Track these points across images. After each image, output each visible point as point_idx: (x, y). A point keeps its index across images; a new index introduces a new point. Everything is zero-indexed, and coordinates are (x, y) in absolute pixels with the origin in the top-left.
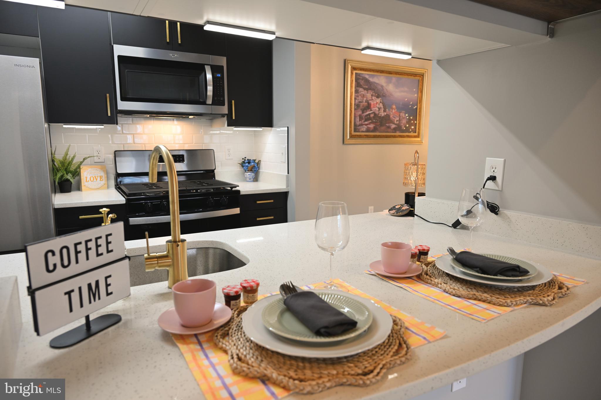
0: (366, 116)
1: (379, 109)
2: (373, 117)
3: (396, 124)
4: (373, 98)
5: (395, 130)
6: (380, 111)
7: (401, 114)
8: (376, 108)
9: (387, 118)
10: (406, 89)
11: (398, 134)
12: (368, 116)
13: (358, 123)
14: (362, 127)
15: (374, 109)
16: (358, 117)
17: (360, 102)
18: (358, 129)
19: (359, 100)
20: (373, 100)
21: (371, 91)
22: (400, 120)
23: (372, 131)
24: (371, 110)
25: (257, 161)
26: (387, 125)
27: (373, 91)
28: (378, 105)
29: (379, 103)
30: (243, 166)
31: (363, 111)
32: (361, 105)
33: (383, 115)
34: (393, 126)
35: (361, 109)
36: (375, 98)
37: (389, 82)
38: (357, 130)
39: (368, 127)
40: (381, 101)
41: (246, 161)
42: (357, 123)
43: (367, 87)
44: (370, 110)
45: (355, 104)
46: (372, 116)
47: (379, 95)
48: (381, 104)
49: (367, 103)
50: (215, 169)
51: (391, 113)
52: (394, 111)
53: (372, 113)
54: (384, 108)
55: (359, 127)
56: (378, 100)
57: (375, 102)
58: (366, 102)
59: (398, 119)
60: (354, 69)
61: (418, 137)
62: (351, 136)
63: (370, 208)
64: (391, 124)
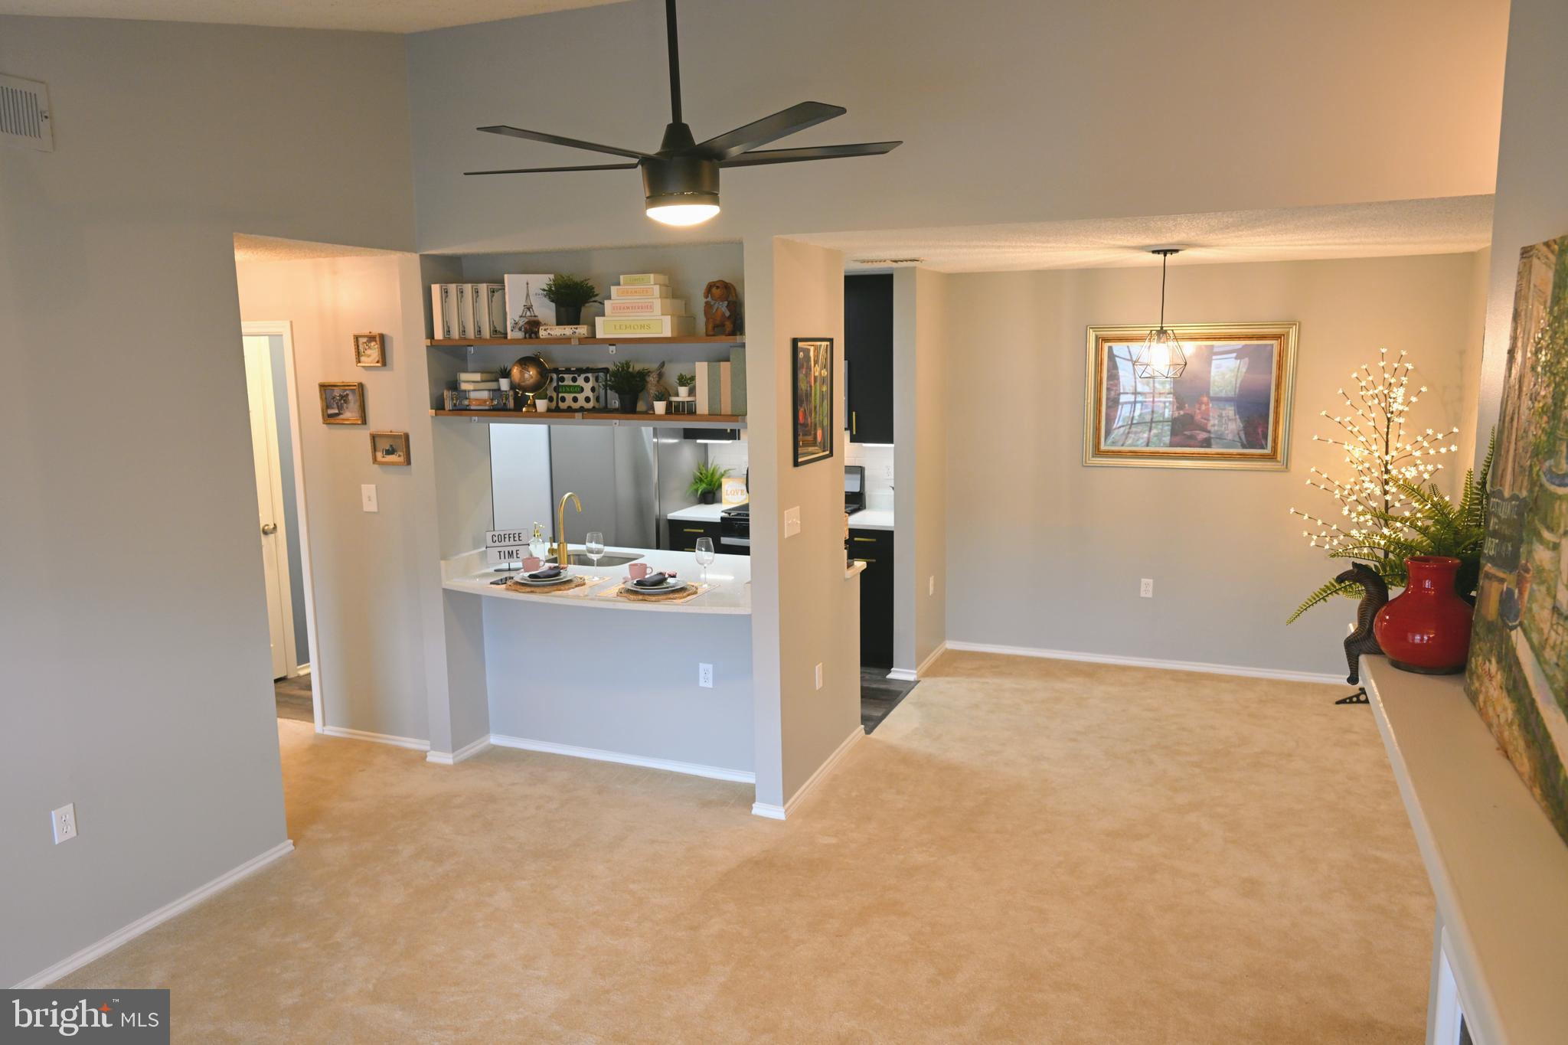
7: (1226, 413)
45: (1107, 399)
48: (1171, 395)
50: (863, 491)
51: (1198, 411)
60: (1106, 340)
61: (1272, 457)
62: (1098, 452)
63: (1144, 581)
64: (1197, 432)
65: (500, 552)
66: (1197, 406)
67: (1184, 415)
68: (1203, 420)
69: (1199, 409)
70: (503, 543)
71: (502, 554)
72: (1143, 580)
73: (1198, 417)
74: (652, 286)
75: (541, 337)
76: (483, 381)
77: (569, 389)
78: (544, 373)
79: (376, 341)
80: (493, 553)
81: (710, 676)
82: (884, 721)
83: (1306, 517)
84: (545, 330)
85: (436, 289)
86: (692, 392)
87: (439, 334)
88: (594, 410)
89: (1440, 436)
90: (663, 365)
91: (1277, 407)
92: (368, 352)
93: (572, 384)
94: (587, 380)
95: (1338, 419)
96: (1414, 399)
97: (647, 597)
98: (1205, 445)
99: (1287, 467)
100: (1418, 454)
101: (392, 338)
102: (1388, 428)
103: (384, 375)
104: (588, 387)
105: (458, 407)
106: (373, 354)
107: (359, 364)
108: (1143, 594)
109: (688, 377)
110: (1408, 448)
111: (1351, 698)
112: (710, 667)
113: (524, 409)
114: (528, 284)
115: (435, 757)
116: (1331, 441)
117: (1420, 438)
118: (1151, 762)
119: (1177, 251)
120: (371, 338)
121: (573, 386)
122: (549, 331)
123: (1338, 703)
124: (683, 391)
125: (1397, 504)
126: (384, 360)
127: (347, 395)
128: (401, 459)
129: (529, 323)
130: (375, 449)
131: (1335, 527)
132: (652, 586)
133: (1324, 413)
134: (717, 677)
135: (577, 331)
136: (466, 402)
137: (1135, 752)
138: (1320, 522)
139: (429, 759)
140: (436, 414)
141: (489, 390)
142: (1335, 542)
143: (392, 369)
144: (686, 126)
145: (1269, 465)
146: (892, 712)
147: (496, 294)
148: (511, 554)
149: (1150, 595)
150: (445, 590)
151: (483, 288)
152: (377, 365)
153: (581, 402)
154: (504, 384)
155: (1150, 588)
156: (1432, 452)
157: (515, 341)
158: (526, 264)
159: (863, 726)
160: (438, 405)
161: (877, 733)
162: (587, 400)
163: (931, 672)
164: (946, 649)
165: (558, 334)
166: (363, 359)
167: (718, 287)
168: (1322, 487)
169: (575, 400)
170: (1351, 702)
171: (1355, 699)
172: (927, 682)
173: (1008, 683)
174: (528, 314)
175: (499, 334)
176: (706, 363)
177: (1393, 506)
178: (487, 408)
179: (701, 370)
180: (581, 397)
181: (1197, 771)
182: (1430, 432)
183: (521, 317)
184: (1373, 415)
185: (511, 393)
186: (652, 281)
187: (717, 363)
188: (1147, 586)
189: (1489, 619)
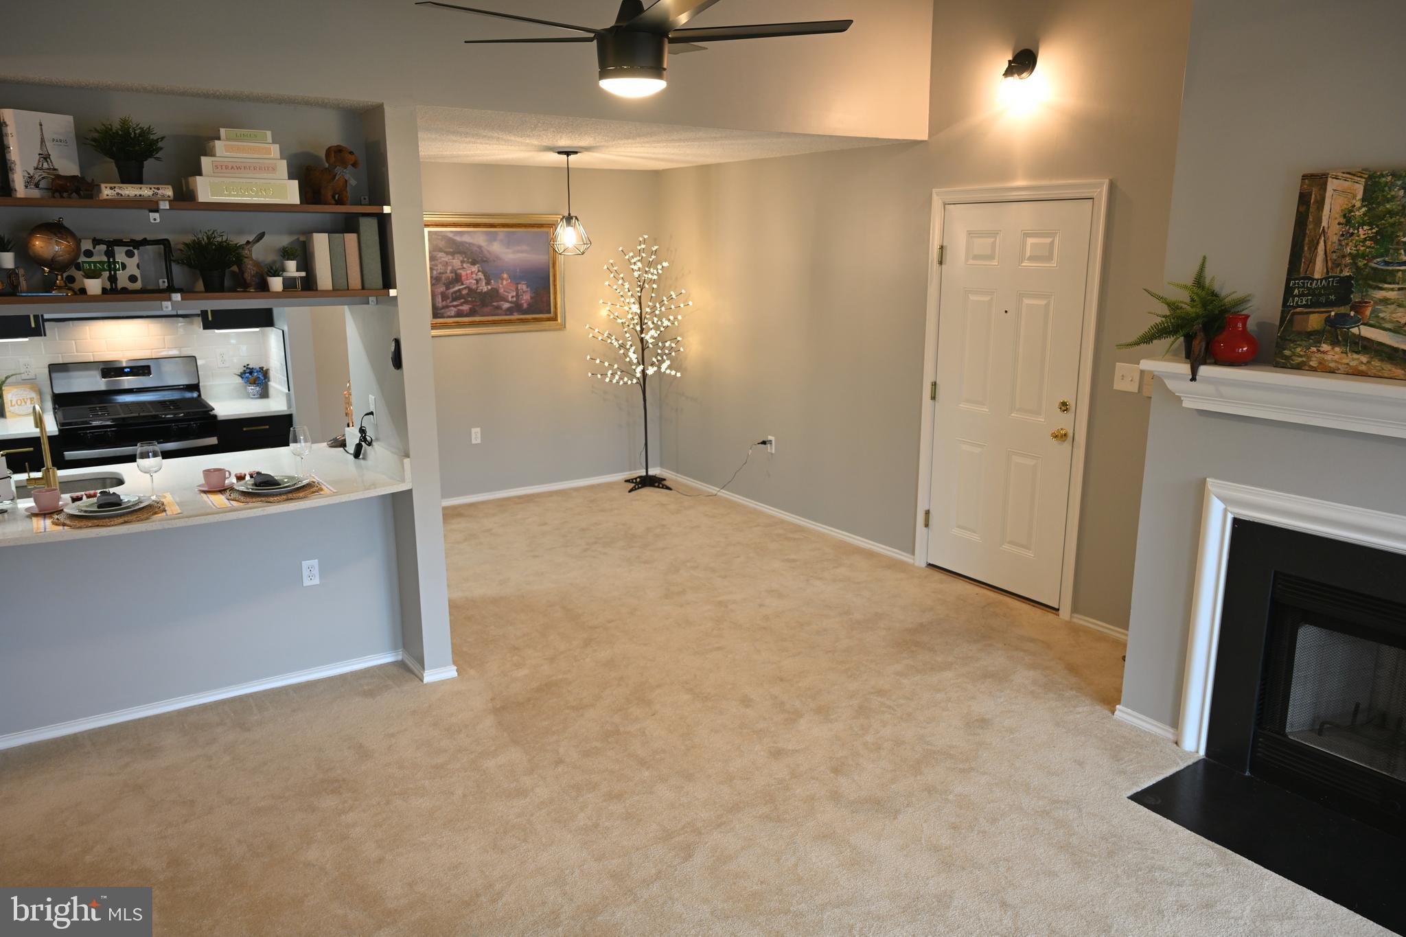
0: (452, 294)
1: (478, 281)
2: (467, 294)
3: (511, 302)
4: (465, 265)
5: (510, 311)
6: (479, 285)
7: (520, 287)
8: (471, 281)
9: (494, 295)
10: (525, 248)
11: (516, 316)
12: (458, 294)
13: (440, 304)
14: (447, 310)
15: (468, 281)
16: (440, 296)
17: (440, 273)
18: (440, 313)
19: (439, 271)
20: (464, 268)
21: (459, 255)
22: (517, 295)
23: (467, 316)
24: (463, 284)
25: (264, 369)
26: (495, 304)
27: (464, 256)
28: (474, 276)
29: (476, 271)
30: (242, 378)
31: (449, 285)
32: (443, 278)
33: (485, 289)
34: (506, 305)
35: (444, 284)
36: (469, 265)
37: (492, 238)
38: (439, 315)
39: (459, 310)
40: (480, 269)
41: (248, 371)
42: (437, 305)
43: (451, 250)
44: (460, 284)
45: (431, 277)
46: (465, 292)
47: (475, 260)
48: (480, 273)
49: (453, 275)
50: (199, 382)
51: (501, 286)
52: (505, 282)
53: (465, 288)
54: (485, 279)
55: (443, 311)
56: (475, 268)
57: (469, 272)
58: (451, 272)
59: (514, 294)
60: (426, 225)
61: (554, 319)
63: (474, 430)
64: (502, 303)
66: (500, 281)
67: (492, 288)
68: (505, 293)
69: (502, 284)
73: (501, 291)
74: (266, 145)
75: (108, 197)
81: (316, 571)
83: (596, 361)
84: (111, 188)
86: (308, 267)
88: (143, 291)
89: (674, 296)
90: (262, 236)
91: (555, 281)
94: (129, 254)
96: (660, 271)
98: (508, 313)
99: (563, 327)
100: (664, 309)
104: (133, 263)
108: (474, 442)
109: (299, 248)
110: (657, 305)
111: (634, 487)
112: (315, 562)
114: (40, 125)
117: (664, 299)
118: (605, 553)
119: (576, 153)
122: (118, 190)
123: (630, 492)
124: (289, 267)
131: (615, 366)
134: (323, 572)
135: (159, 192)
138: (605, 364)
142: (618, 377)
145: (550, 325)
149: (479, 441)
155: (479, 435)
156: (673, 307)
162: (133, 279)
165: (132, 194)
171: (636, 487)
174: (47, 166)
176: (327, 234)
177: (648, 347)
179: (321, 242)
180: (123, 276)
181: (638, 549)
185: (22, 271)
186: (270, 139)
187: (341, 235)
188: (476, 435)
189: (1309, 330)
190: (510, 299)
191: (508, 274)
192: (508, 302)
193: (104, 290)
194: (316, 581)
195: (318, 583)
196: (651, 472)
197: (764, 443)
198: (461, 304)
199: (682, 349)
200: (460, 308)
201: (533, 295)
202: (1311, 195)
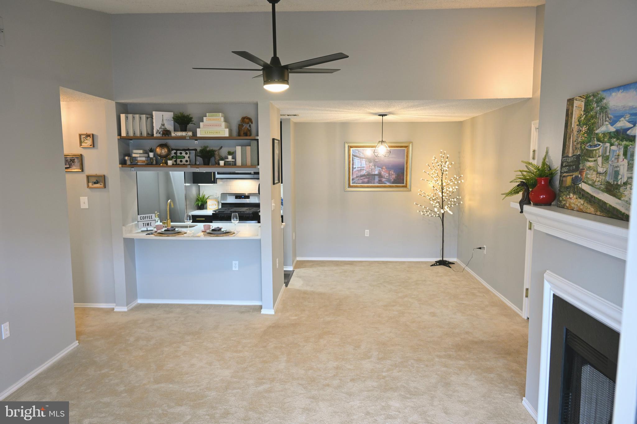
0: (360, 174)
1: (372, 169)
2: (367, 175)
3: (386, 179)
5: (385, 182)
6: (372, 171)
7: (390, 172)
8: (369, 169)
9: (379, 175)
10: (393, 156)
11: (388, 184)
14: (358, 181)
16: (355, 175)
20: (366, 164)
23: (366, 183)
26: (379, 179)
27: (366, 159)
28: (370, 167)
29: (372, 166)
33: (375, 173)
34: (384, 180)
35: (358, 170)
36: (368, 163)
38: (354, 183)
40: (373, 164)
43: (361, 157)
44: (364, 170)
47: (371, 161)
51: (382, 172)
52: (384, 170)
54: (375, 169)
57: (368, 166)
59: (388, 175)
60: (351, 147)
61: (406, 186)
62: (350, 186)
64: (382, 178)
65: (143, 223)
66: (382, 170)
68: (384, 175)
70: (145, 220)
71: (144, 224)
72: (366, 230)
73: (382, 174)
74: (220, 118)
75: (172, 136)
76: (143, 153)
77: (180, 157)
78: (170, 151)
79: (90, 137)
80: (141, 224)
81: (237, 265)
82: (289, 283)
83: (419, 205)
84: (174, 133)
85: (123, 116)
86: (234, 158)
87: (124, 134)
89: (458, 178)
90: (221, 147)
91: (407, 170)
92: (86, 141)
93: (180, 155)
94: (186, 154)
95: (428, 173)
96: (450, 166)
97: (218, 235)
99: (410, 191)
100: (452, 183)
101: (97, 136)
102: (442, 176)
103: (93, 151)
104: (187, 156)
105: (133, 164)
106: (89, 142)
107: (81, 146)
108: (366, 236)
109: (232, 152)
110: (449, 181)
111: (435, 264)
112: (237, 262)
113: (161, 165)
114: (163, 116)
115: (117, 309)
116: (426, 180)
117: (452, 178)
118: (385, 286)
119: (386, 115)
120: (88, 136)
121: (181, 156)
122: (176, 134)
123: (431, 266)
124: (230, 158)
125: (446, 200)
126: (93, 145)
127: (74, 159)
128: (102, 186)
129: (164, 130)
130: (88, 182)
131: (428, 208)
132: (217, 231)
133: (424, 171)
134: (241, 266)
135: (188, 134)
136: (136, 162)
137: (379, 284)
138: (423, 207)
139: (115, 310)
140: (122, 167)
141: (146, 157)
142: (428, 213)
143: (97, 149)
144: (278, 58)
145: (404, 189)
146: (291, 280)
147: (148, 119)
148: (148, 224)
149: (368, 236)
150: (124, 238)
151: (144, 117)
152: (91, 147)
153: (184, 162)
154: (151, 155)
155: (368, 233)
156: (456, 183)
157: (157, 138)
158: (161, 108)
159: (285, 284)
160: (123, 163)
161: (289, 286)
162: (187, 161)
163: (296, 267)
164: (297, 261)
165: (180, 135)
166: (83, 144)
167: (247, 119)
168: (423, 195)
169: (181, 161)
170: (435, 265)
171: (436, 264)
172: (297, 271)
173: (326, 268)
174: (163, 127)
175: (151, 135)
176: (240, 147)
177: (445, 200)
178: (145, 164)
179: (239, 149)
180: (184, 160)
181: (400, 287)
182: (455, 176)
183: (160, 128)
184: (437, 172)
185: (154, 158)
186: (221, 116)
187: (245, 147)
188: (367, 233)
189: (567, 185)
190: (386, 177)
191: (385, 167)
192: (385, 178)
193: (173, 164)
194: (237, 269)
195: (238, 269)
196: (444, 259)
197: (480, 248)
198: (364, 179)
199: (462, 202)
200: (364, 180)
201: (396, 176)
202: (569, 110)
